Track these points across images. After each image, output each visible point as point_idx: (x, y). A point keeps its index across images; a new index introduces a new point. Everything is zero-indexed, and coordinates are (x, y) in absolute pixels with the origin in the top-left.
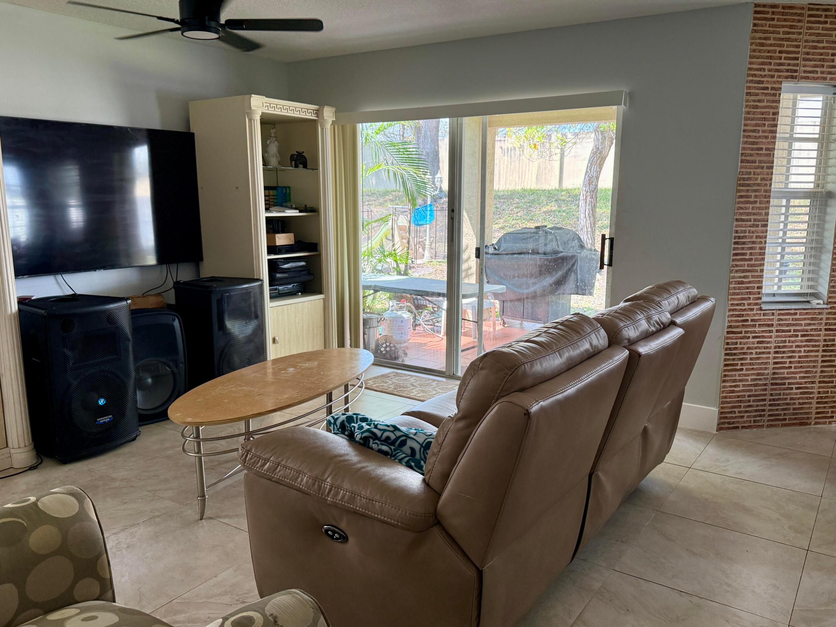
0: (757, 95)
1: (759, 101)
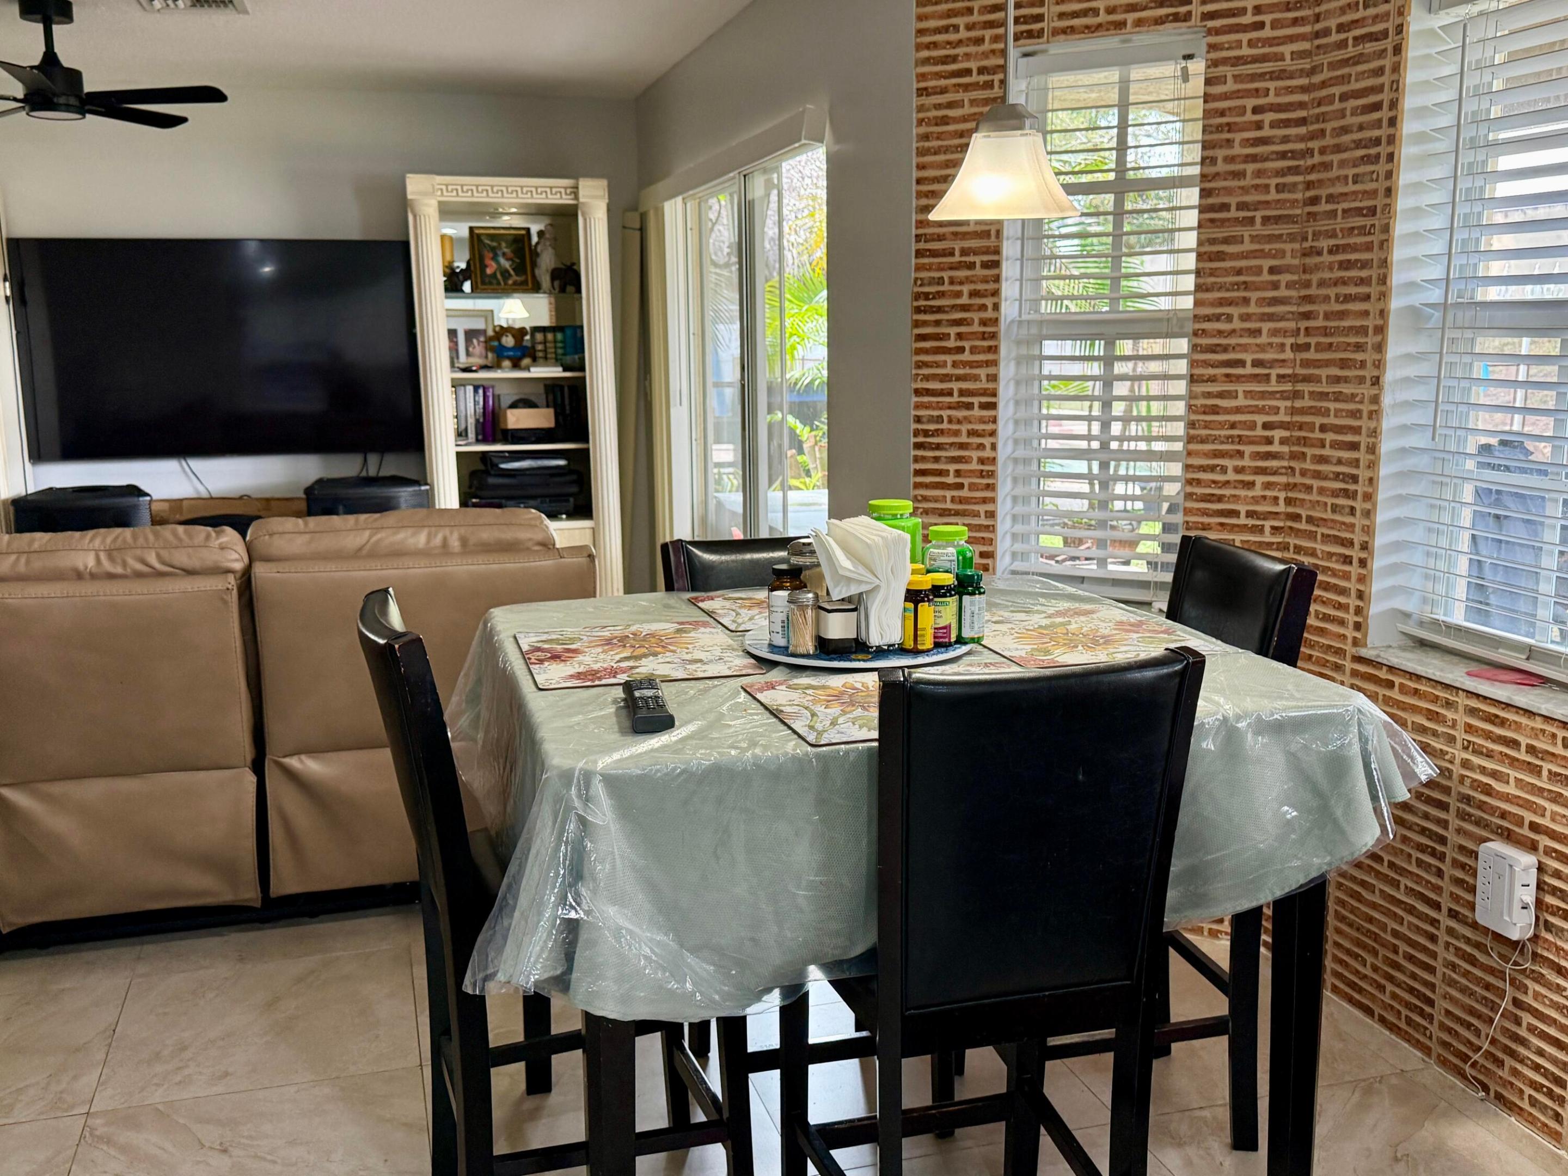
0: (943, 91)
1: (950, 105)
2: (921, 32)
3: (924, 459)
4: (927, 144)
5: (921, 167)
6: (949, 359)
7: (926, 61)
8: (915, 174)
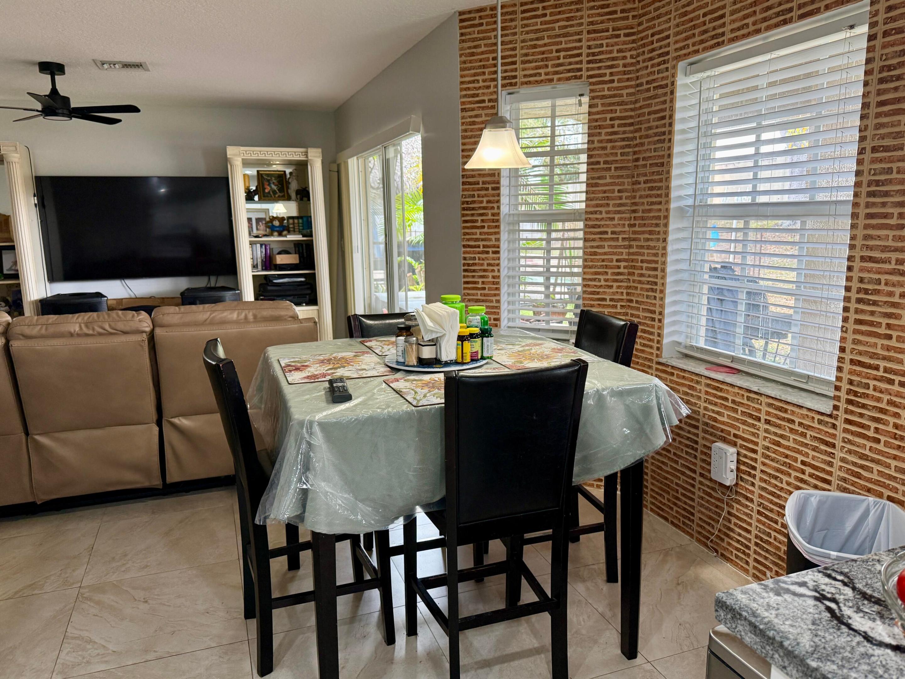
0: (473, 110)
1: (476, 116)
2: (462, 83)
3: (468, 276)
4: (466, 134)
5: (463, 144)
6: (478, 231)
7: (465, 96)
8: (461, 147)
